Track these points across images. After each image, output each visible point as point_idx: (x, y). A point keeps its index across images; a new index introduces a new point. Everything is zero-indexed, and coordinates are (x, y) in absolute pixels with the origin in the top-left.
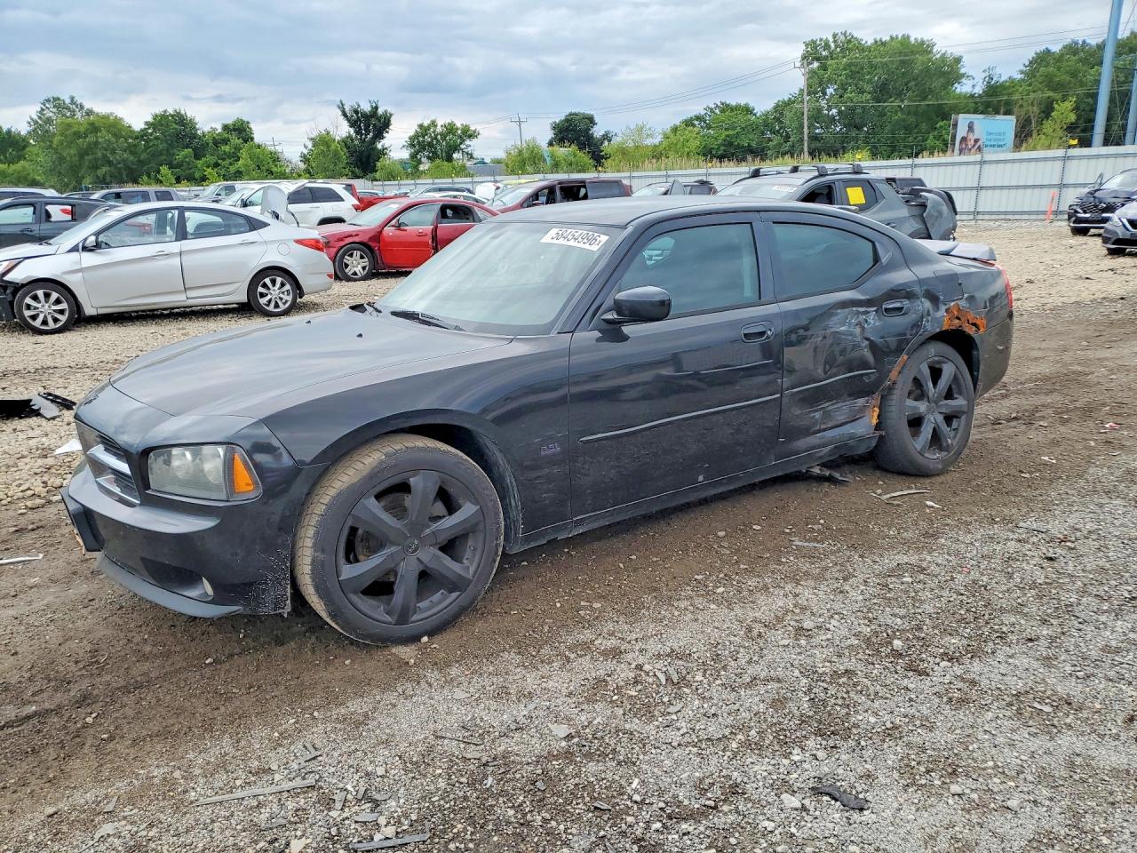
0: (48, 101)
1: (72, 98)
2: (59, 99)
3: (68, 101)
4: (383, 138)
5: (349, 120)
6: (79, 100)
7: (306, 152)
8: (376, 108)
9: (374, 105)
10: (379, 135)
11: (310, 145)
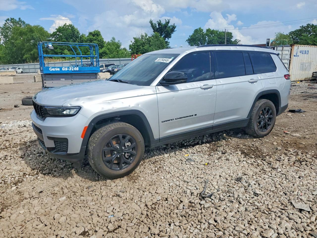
0: (8, 20)
1: (20, 19)
2: (13, 19)
3: (17, 20)
4: (170, 37)
5: (153, 29)
6: (22, 19)
7: (131, 44)
8: (168, 22)
9: (167, 21)
10: (168, 35)
11: (133, 41)
